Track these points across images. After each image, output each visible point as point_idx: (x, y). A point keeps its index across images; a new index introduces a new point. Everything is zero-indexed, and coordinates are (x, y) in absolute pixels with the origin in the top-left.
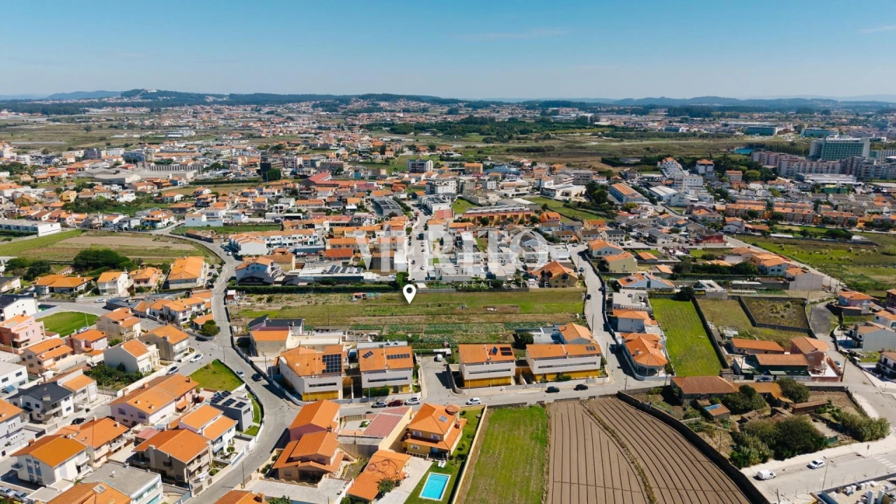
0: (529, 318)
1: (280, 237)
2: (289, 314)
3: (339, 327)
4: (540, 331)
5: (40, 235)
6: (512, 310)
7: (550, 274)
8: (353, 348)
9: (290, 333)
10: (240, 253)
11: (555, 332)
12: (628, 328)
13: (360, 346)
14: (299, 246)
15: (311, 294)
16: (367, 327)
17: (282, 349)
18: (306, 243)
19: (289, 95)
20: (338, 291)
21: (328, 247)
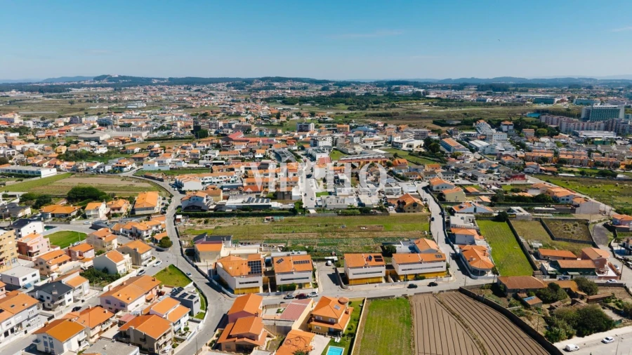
0: (391, 234)
1: (210, 177)
2: (220, 232)
3: (256, 241)
4: (400, 244)
5: (43, 177)
6: (378, 229)
7: (404, 203)
8: (267, 256)
9: (223, 245)
10: (183, 189)
11: (411, 245)
12: (463, 242)
13: (273, 254)
14: (224, 184)
15: (235, 218)
16: (276, 241)
17: (218, 257)
18: (229, 182)
19: (210, 78)
20: (254, 215)
21: (245, 184)
